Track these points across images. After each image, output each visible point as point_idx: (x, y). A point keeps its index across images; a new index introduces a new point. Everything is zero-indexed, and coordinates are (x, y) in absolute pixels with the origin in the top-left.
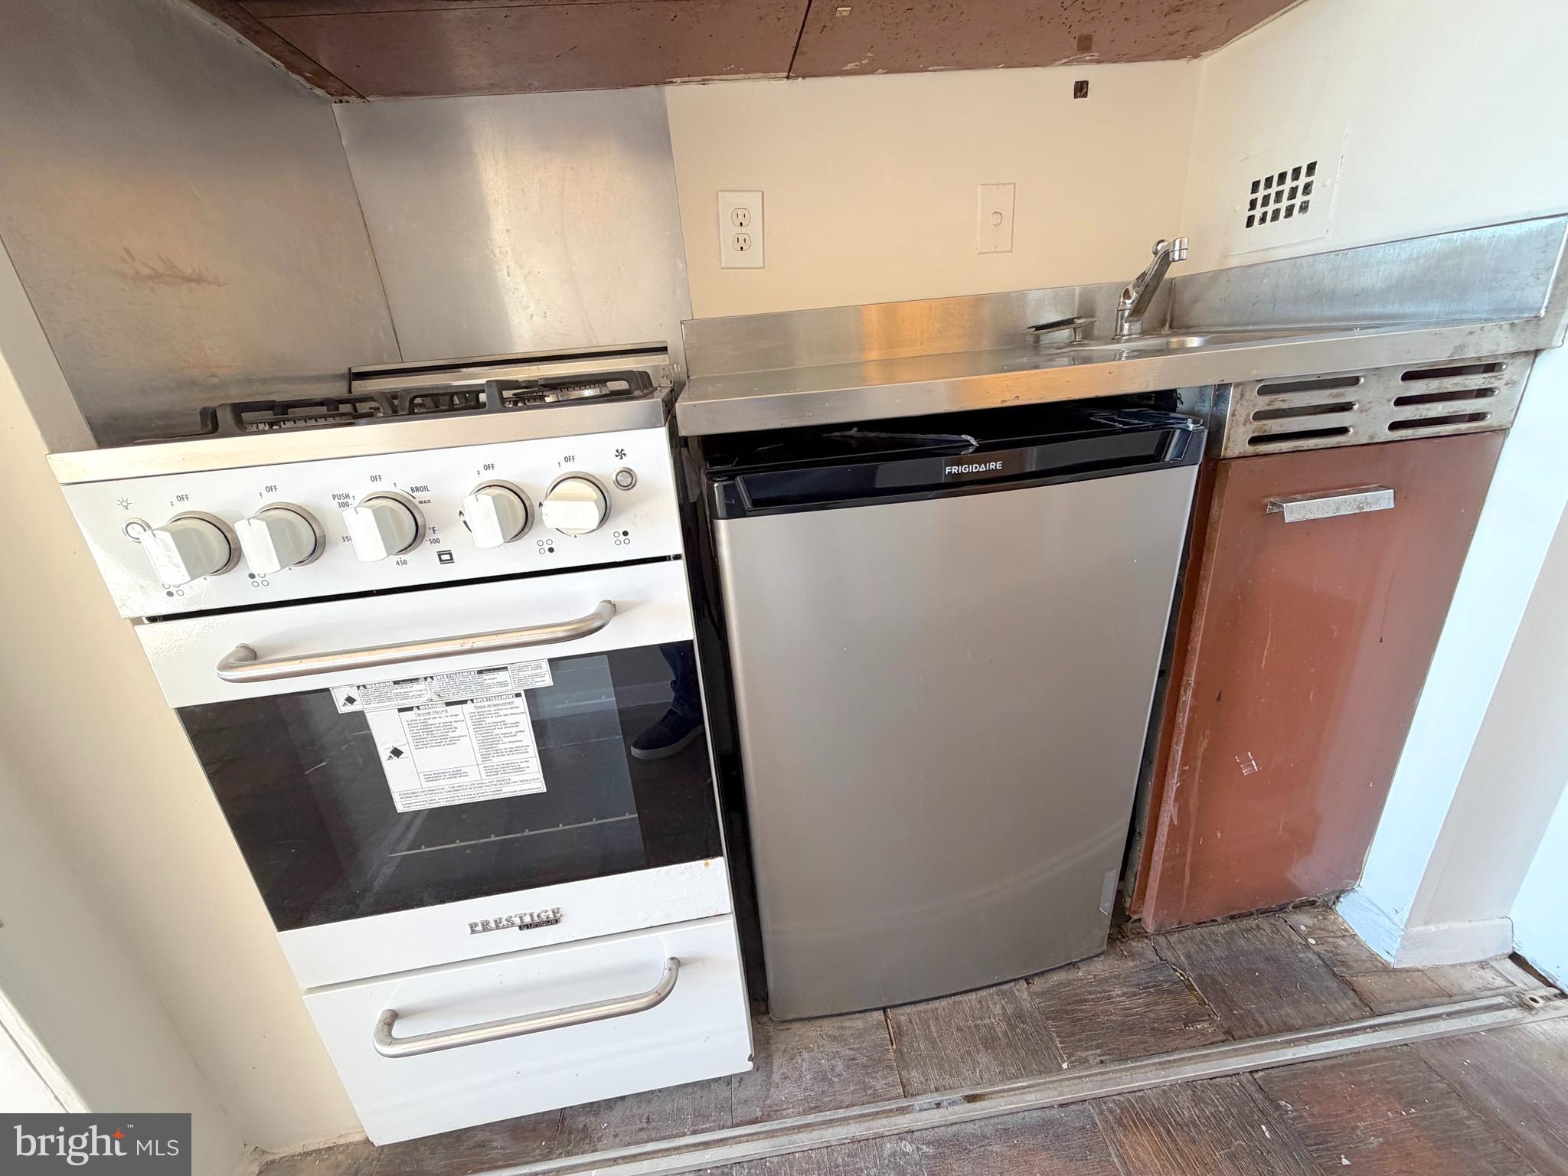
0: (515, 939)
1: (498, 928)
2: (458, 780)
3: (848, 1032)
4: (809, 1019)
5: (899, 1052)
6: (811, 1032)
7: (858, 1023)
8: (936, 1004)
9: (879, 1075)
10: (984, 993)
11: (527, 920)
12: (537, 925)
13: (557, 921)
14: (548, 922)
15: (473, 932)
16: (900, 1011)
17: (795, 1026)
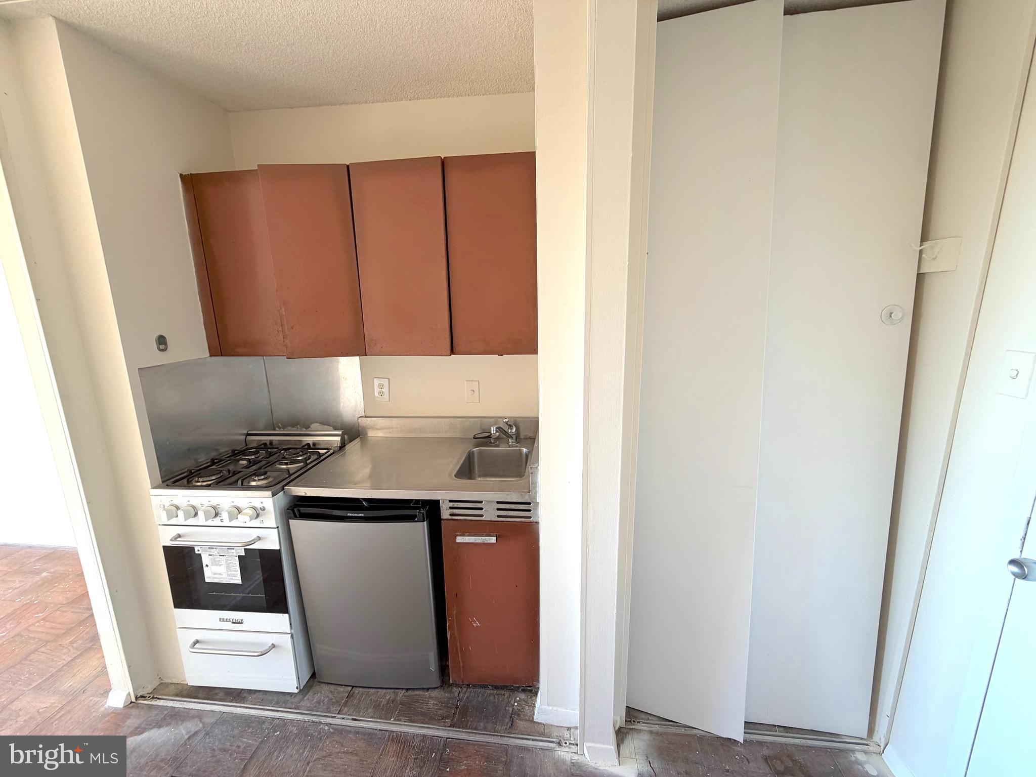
0: (230, 626)
1: (226, 621)
2: (221, 576)
3: (336, 691)
4: (328, 683)
5: (347, 701)
6: (325, 688)
7: (341, 689)
8: (369, 690)
9: (335, 706)
10: (388, 691)
11: (234, 621)
12: (237, 623)
13: (242, 623)
14: (239, 623)
15: (220, 621)
16: (358, 689)
17: (324, 685)
